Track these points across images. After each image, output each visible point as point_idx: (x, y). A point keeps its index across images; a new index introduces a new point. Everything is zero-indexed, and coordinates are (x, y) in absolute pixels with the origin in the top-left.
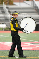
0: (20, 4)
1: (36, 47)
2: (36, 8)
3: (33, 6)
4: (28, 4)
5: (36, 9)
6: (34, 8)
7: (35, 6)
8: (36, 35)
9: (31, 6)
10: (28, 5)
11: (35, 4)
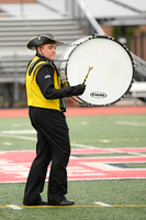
0: (22, 10)
1: (87, 168)
2: (84, 23)
3: (70, 17)
4: (53, 10)
5: (81, 28)
6: (76, 22)
7: (77, 15)
8: (84, 123)
9: (65, 15)
10: (53, 13)
11: (79, 8)
